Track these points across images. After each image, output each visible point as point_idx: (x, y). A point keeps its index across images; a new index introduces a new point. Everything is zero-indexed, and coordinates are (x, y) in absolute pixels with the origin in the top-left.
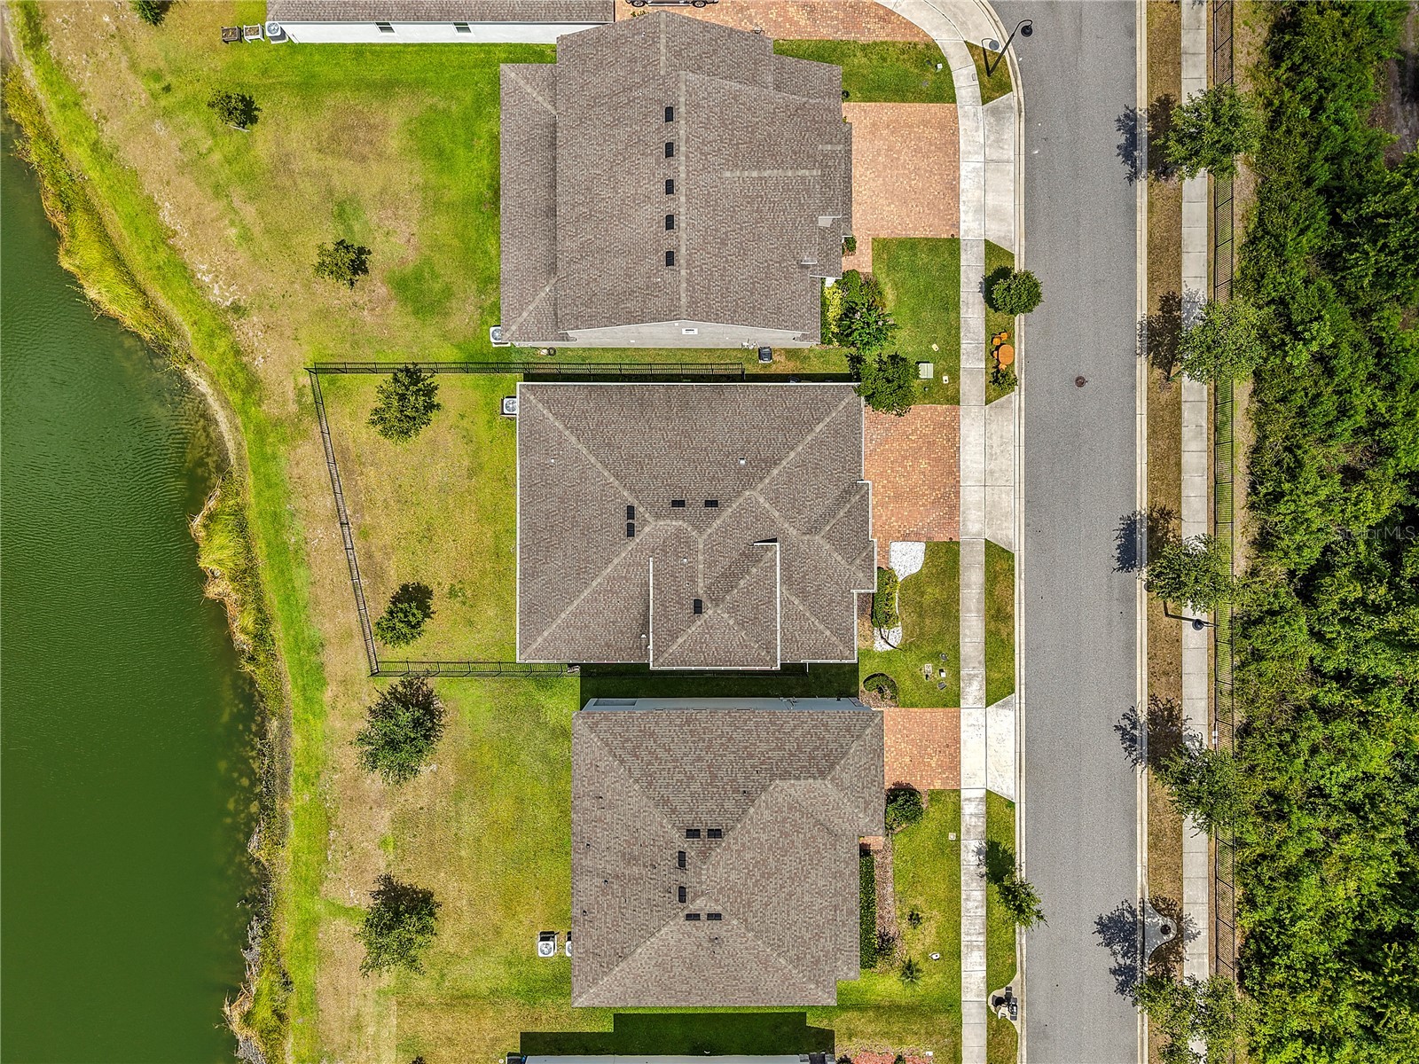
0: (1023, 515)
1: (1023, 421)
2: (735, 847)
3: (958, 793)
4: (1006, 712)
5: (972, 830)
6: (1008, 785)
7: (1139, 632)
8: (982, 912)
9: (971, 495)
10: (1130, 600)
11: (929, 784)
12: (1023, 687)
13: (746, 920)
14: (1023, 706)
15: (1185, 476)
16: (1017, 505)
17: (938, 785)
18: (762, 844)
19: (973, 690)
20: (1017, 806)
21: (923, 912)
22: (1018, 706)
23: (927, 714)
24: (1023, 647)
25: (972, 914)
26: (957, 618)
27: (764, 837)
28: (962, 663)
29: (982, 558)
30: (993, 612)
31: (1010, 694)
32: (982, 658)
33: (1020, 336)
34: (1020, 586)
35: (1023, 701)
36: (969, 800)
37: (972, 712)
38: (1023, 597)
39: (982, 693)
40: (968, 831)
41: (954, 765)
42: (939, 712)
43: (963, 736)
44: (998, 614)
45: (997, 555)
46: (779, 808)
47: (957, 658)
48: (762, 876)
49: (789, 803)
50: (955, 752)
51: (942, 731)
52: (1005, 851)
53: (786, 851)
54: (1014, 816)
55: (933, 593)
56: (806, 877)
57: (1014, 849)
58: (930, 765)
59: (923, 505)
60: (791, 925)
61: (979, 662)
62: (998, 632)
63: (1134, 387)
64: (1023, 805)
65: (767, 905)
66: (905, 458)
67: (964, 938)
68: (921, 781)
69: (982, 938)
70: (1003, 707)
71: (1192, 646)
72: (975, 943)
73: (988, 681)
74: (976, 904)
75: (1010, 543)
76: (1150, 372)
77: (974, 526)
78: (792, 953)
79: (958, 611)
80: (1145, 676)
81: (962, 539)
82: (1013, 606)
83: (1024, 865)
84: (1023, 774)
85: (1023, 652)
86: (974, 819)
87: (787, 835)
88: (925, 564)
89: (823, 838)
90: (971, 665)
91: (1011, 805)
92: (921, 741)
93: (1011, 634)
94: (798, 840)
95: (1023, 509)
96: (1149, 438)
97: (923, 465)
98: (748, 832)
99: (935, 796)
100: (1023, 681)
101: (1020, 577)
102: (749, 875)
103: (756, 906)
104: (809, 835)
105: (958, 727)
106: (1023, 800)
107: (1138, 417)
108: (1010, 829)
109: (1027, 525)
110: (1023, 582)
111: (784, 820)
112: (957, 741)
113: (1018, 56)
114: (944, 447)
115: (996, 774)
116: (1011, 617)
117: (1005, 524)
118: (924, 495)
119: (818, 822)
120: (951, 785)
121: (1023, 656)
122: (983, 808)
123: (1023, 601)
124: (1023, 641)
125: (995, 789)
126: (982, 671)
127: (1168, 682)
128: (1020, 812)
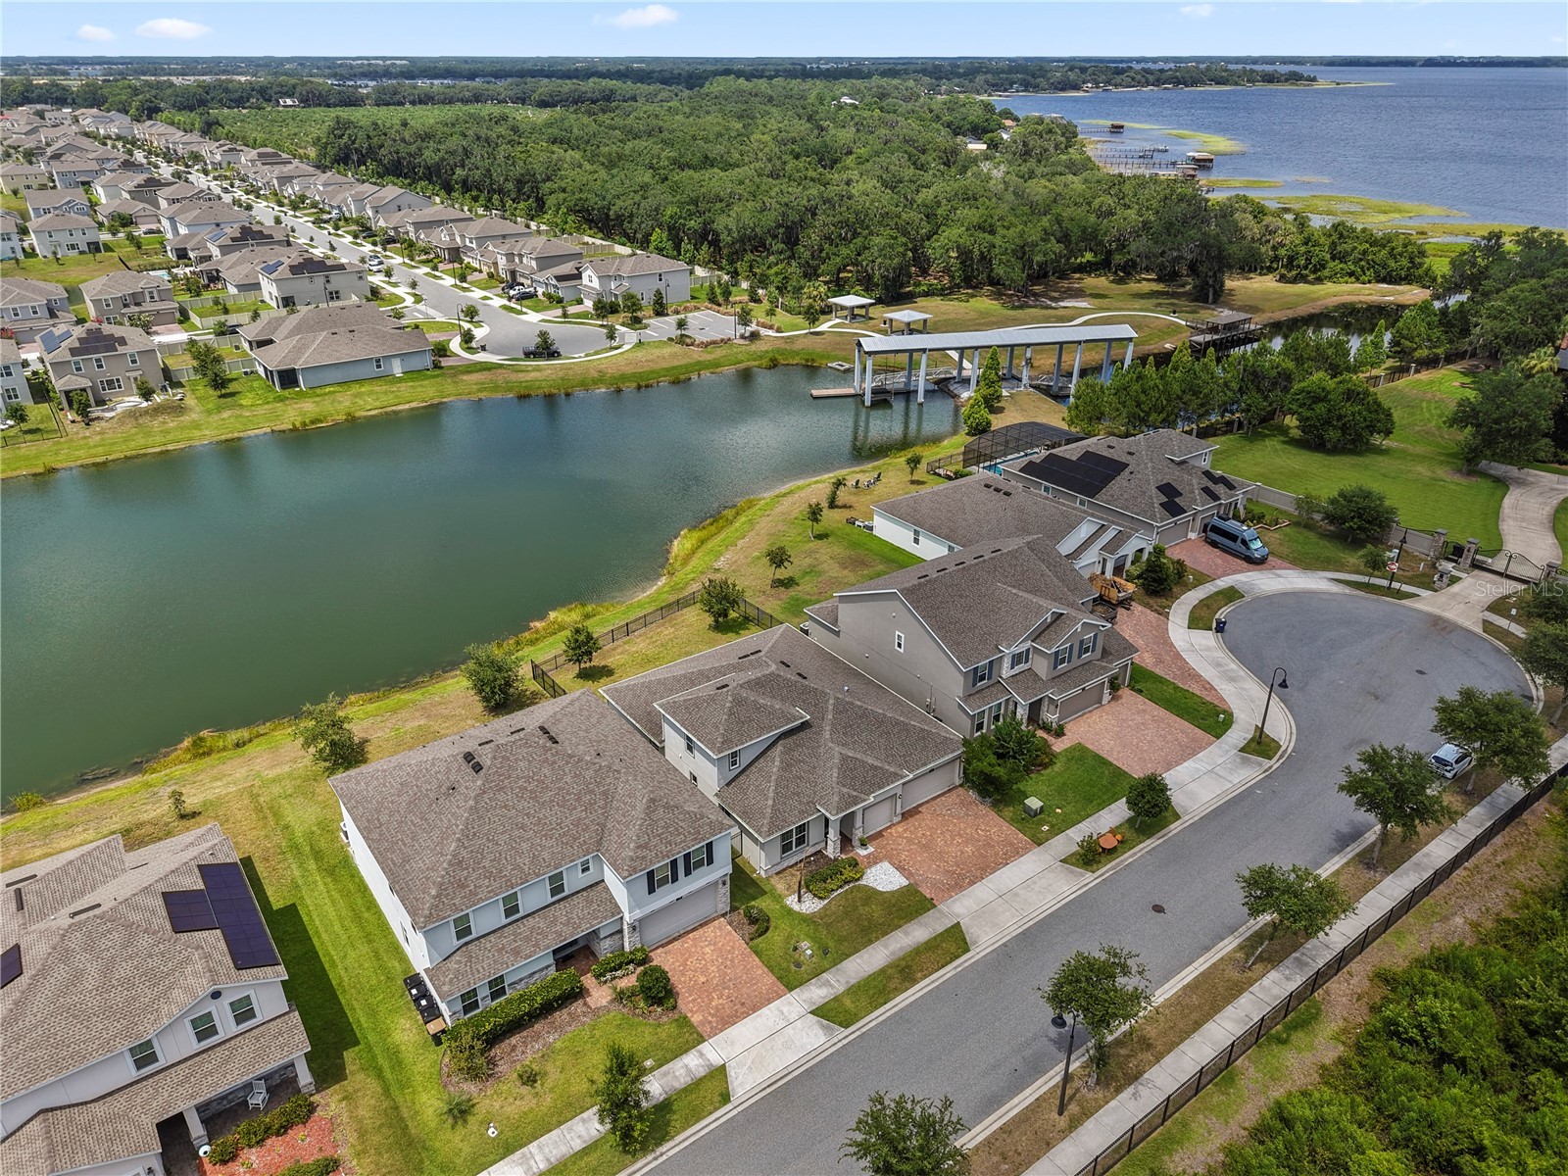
0: (1009, 937)
1: (1079, 892)
2: (549, 754)
3: (701, 1039)
4: (820, 1032)
5: (669, 1077)
6: (745, 1084)
7: (1016, 1100)
8: (578, 1145)
9: (982, 892)
10: (1036, 1069)
11: (691, 1011)
12: (858, 1033)
13: (484, 792)
14: (840, 1045)
15: (1196, 1036)
16: (1012, 929)
17: (696, 1019)
18: (562, 779)
19: (817, 992)
20: (729, 1107)
21: (542, 1085)
22: (835, 1040)
23: (760, 970)
24: (896, 1009)
25: (568, 1137)
26: (870, 942)
27: (568, 779)
28: (833, 969)
29: (941, 929)
30: (903, 963)
31: (841, 1025)
32: (853, 981)
33: (1135, 854)
34: (948, 972)
35: (845, 1042)
36: (701, 1054)
37: (794, 1005)
38: (941, 981)
39: (820, 1002)
40: (665, 1075)
41: (727, 1021)
42: (770, 979)
43: (765, 1010)
44: (905, 971)
45: (954, 941)
46: (600, 782)
47: (835, 963)
48: (531, 792)
49: (609, 790)
50: (742, 1013)
51: (755, 991)
52: (668, 1124)
53: (563, 806)
54: (716, 1109)
55: (876, 911)
56: (545, 835)
57: (678, 1133)
58: (713, 999)
59: (939, 866)
60: (493, 840)
61: (847, 982)
62: (890, 978)
63: (1208, 949)
64: (735, 1112)
65: (505, 807)
66: (961, 836)
67: (533, 1147)
68: (689, 1002)
69: (543, 1166)
70: (823, 1027)
71: (1059, 1163)
72: (532, 1162)
73: (836, 999)
74: (584, 1133)
75: (976, 942)
76: (1234, 951)
77: (961, 908)
78: (464, 853)
79: (877, 939)
80: (980, 1139)
81: (940, 906)
82: (925, 977)
83: (664, 1157)
84: (769, 1090)
85: (892, 1012)
86: (682, 1071)
87: (579, 799)
88: (892, 893)
89: (591, 838)
90: (838, 977)
91: (726, 1098)
92: (730, 980)
93: (898, 991)
94: (579, 813)
95: (1014, 934)
96: (1188, 986)
97: (969, 849)
98: (567, 763)
99: (684, 1022)
100: (864, 1030)
101: (955, 968)
102: (529, 778)
103: (501, 796)
104: (587, 821)
105: (770, 1001)
106: (740, 1109)
107: (1190, 968)
108: (696, 1115)
109: (1004, 945)
110: (954, 972)
111: (592, 792)
112: (755, 1009)
113: (1293, 751)
114: (997, 854)
115: (749, 1063)
116: (915, 982)
117: (988, 929)
118: (947, 862)
119: (603, 826)
120: (705, 1030)
121: (888, 1014)
122: (702, 1072)
123: (937, 983)
124: (901, 1006)
125: (731, 1073)
126: (841, 989)
127: (997, 1166)
128: (725, 1113)
